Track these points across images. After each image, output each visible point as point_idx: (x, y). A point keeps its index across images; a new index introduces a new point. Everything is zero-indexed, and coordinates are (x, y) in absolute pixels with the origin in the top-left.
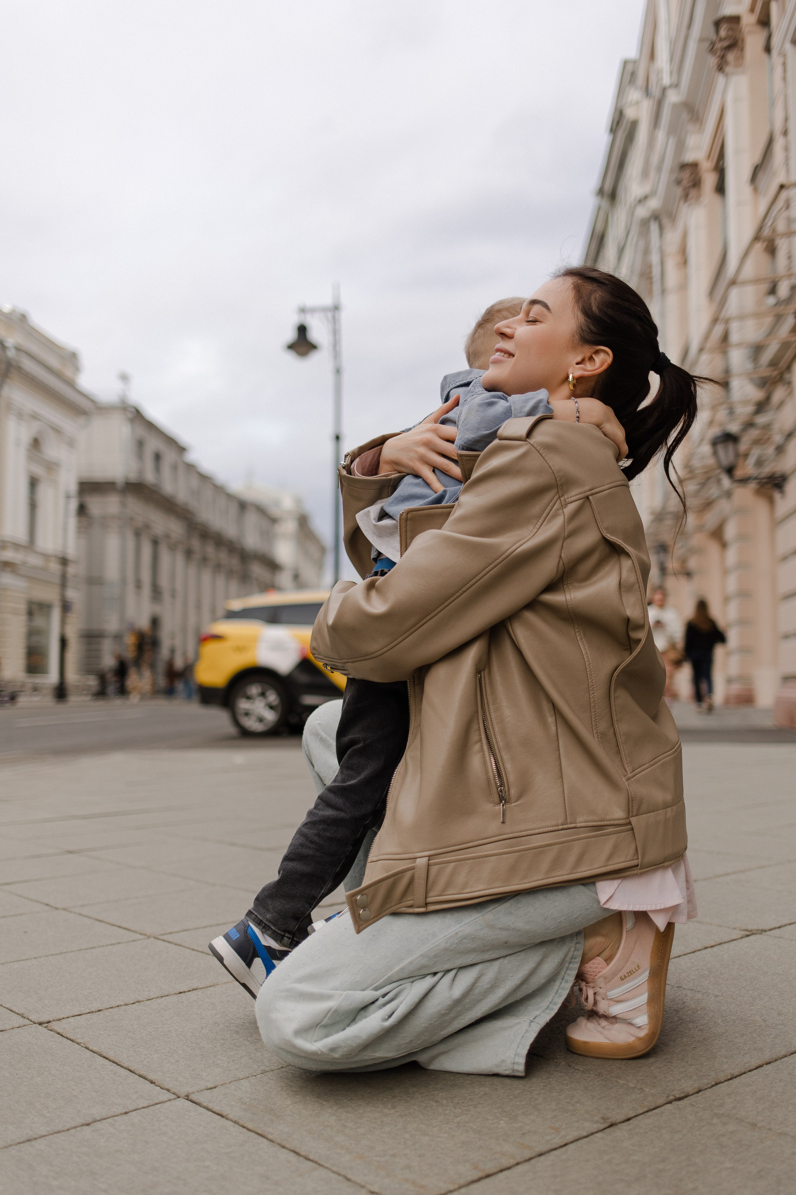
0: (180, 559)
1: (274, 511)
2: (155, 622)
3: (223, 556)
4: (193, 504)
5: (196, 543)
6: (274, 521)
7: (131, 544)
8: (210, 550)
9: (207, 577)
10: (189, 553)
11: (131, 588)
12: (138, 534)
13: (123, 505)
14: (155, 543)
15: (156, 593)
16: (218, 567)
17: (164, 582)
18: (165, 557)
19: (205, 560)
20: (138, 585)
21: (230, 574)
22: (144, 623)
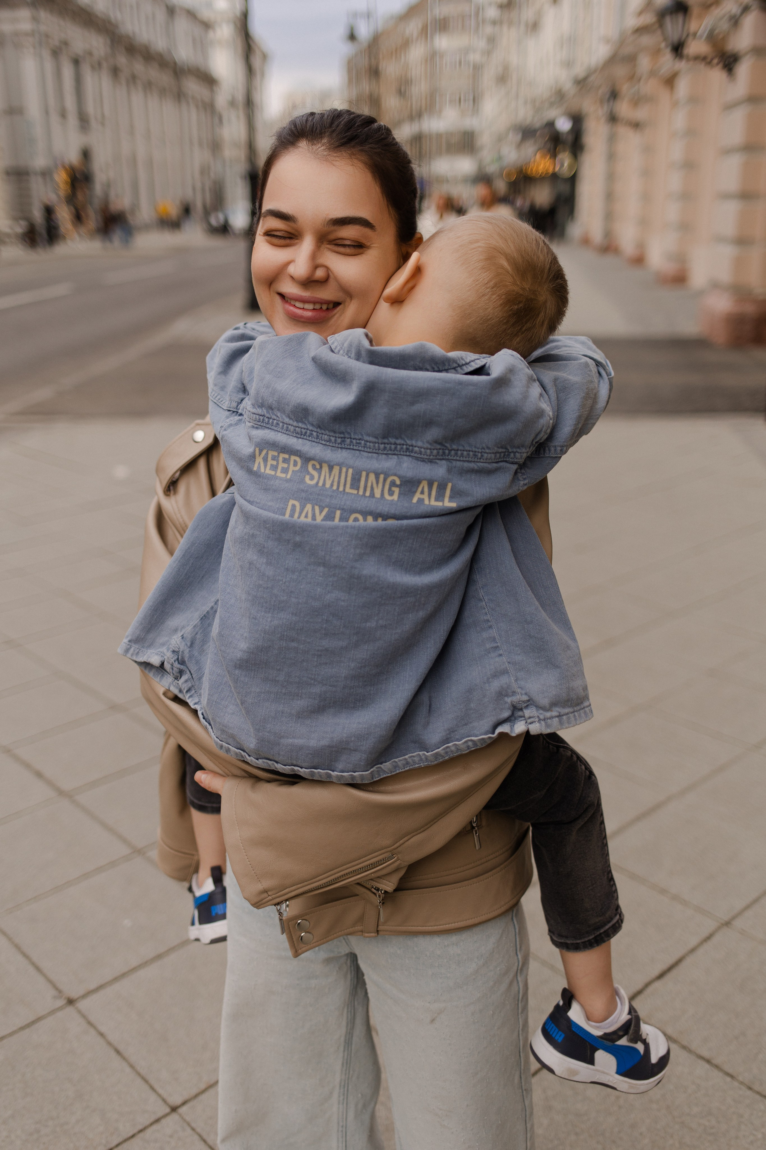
0: (106, 80)
1: (205, 14)
2: (86, 154)
3: (154, 73)
4: (116, 15)
5: (122, 60)
6: (207, 26)
7: (49, 65)
8: (139, 67)
9: (137, 98)
10: (115, 72)
11: (55, 118)
12: (56, 53)
13: (35, 19)
14: (76, 62)
15: (84, 121)
16: (148, 86)
17: (90, 108)
18: (89, 79)
19: (133, 78)
20: (63, 115)
21: (163, 92)
22: (73, 157)
